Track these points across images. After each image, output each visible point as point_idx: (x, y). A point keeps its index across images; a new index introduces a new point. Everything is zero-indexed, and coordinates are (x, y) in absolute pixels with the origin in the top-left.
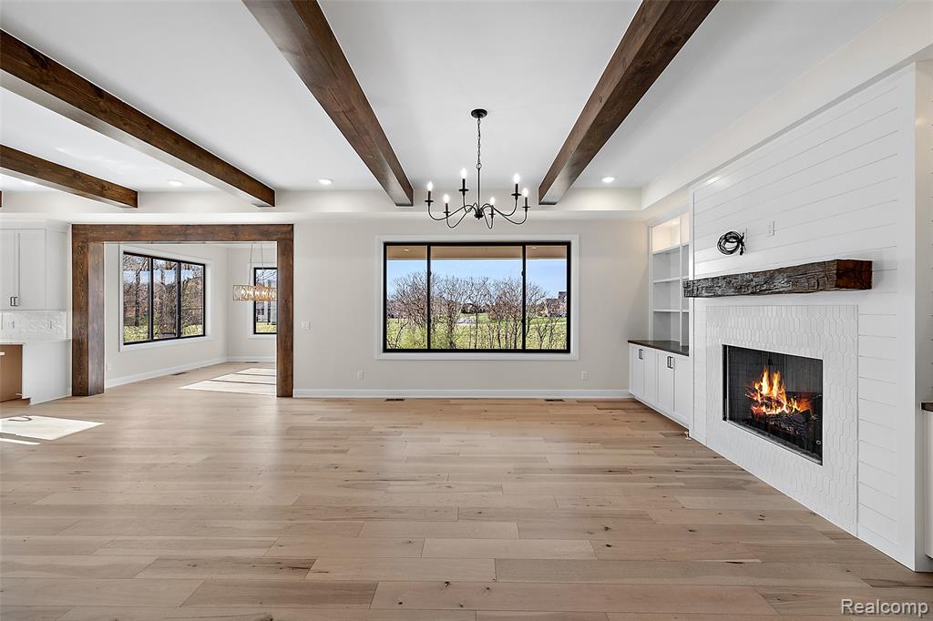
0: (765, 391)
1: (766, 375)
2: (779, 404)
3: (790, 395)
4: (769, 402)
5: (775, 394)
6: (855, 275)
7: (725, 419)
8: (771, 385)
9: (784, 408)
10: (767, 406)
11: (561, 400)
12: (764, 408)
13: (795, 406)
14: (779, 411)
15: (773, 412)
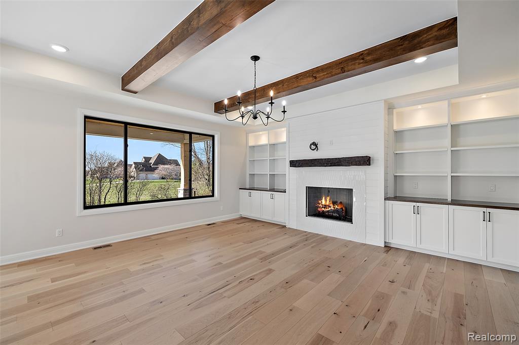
0: (324, 202)
1: (324, 198)
2: (330, 207)
3: (334, 203)
4: (325, 206)
5: (328, 203)
6: (365, 161)
7: (306, 216)
8: (326, 200)
9: (332, 208)
10: (324, 208)
11: (214, 224)
12: (323, 209)
13: (337, 207)
14: (330, 209)
15: (327, 210)
